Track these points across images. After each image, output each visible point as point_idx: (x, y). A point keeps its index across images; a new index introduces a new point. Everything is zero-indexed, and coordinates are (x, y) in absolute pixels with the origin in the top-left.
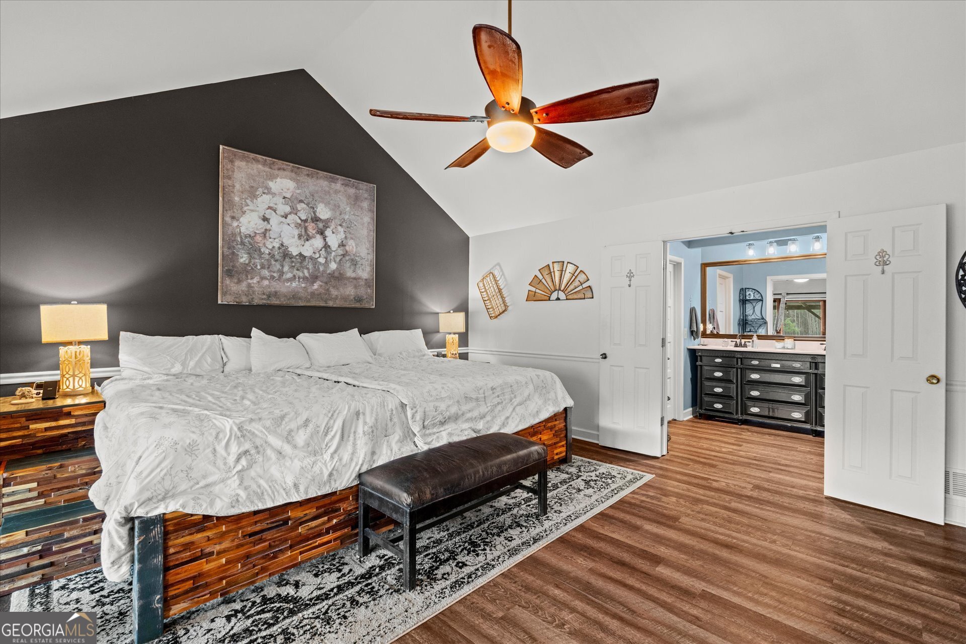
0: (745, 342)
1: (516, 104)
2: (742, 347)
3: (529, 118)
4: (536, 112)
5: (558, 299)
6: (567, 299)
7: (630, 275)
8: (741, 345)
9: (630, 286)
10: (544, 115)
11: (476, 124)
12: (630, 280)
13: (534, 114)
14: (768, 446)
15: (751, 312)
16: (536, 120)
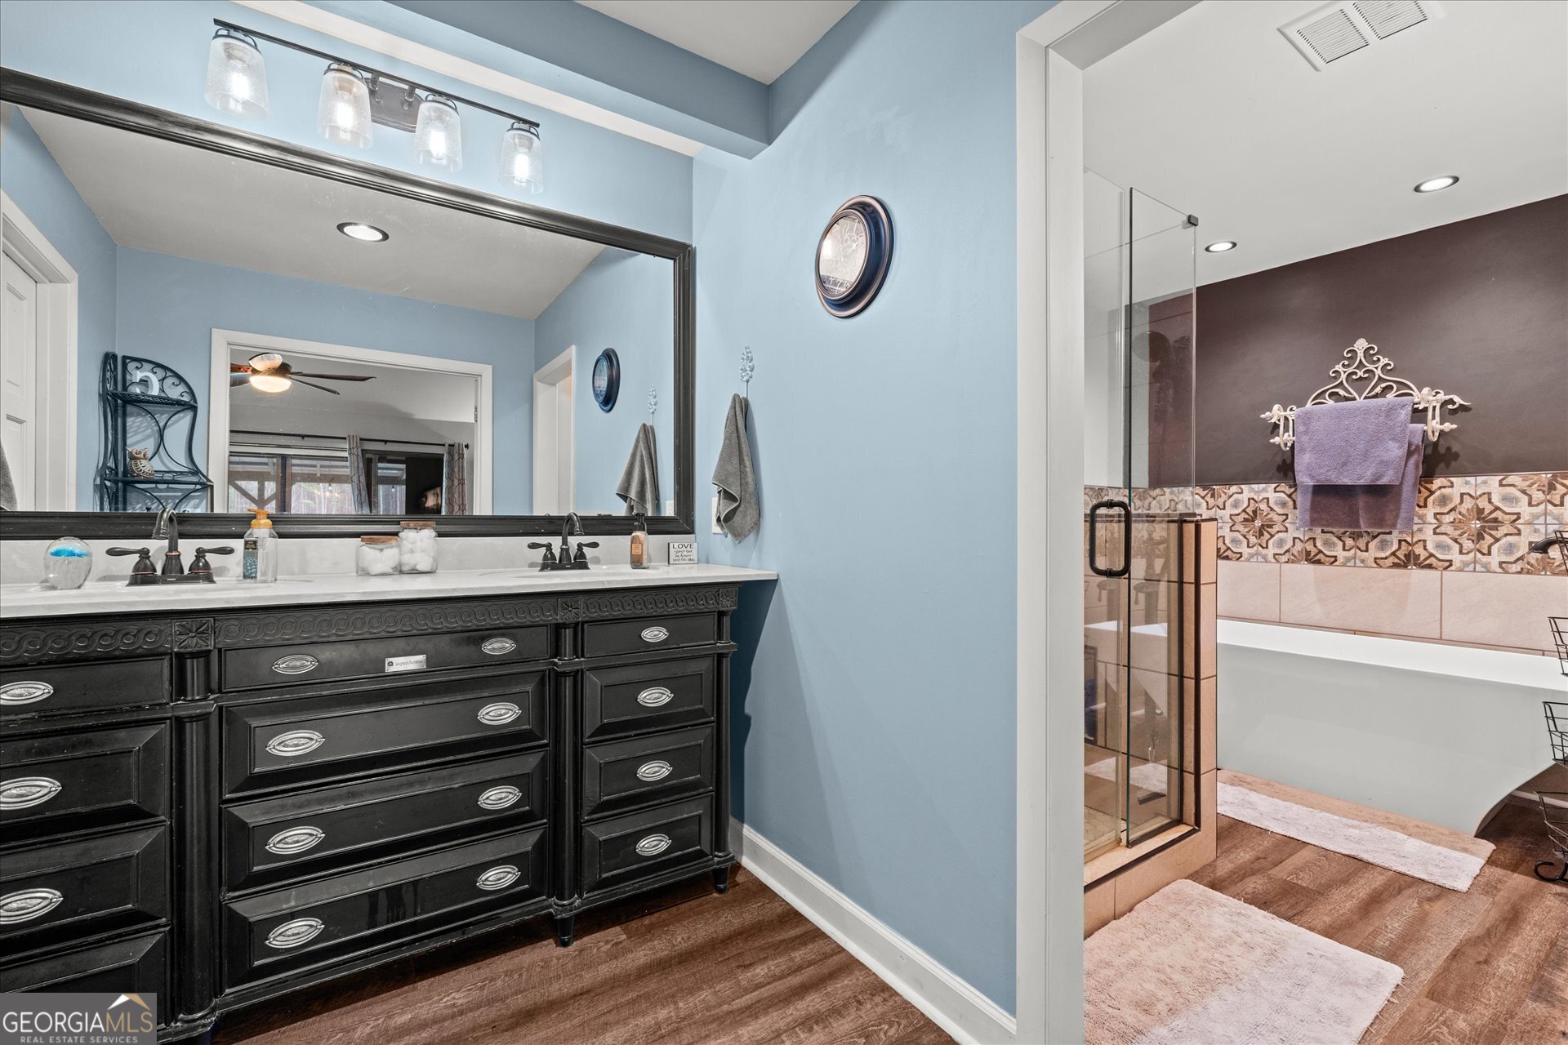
0: (200, 553)
2: (182, 579)
8: (173, 571)
15: (149, 446)
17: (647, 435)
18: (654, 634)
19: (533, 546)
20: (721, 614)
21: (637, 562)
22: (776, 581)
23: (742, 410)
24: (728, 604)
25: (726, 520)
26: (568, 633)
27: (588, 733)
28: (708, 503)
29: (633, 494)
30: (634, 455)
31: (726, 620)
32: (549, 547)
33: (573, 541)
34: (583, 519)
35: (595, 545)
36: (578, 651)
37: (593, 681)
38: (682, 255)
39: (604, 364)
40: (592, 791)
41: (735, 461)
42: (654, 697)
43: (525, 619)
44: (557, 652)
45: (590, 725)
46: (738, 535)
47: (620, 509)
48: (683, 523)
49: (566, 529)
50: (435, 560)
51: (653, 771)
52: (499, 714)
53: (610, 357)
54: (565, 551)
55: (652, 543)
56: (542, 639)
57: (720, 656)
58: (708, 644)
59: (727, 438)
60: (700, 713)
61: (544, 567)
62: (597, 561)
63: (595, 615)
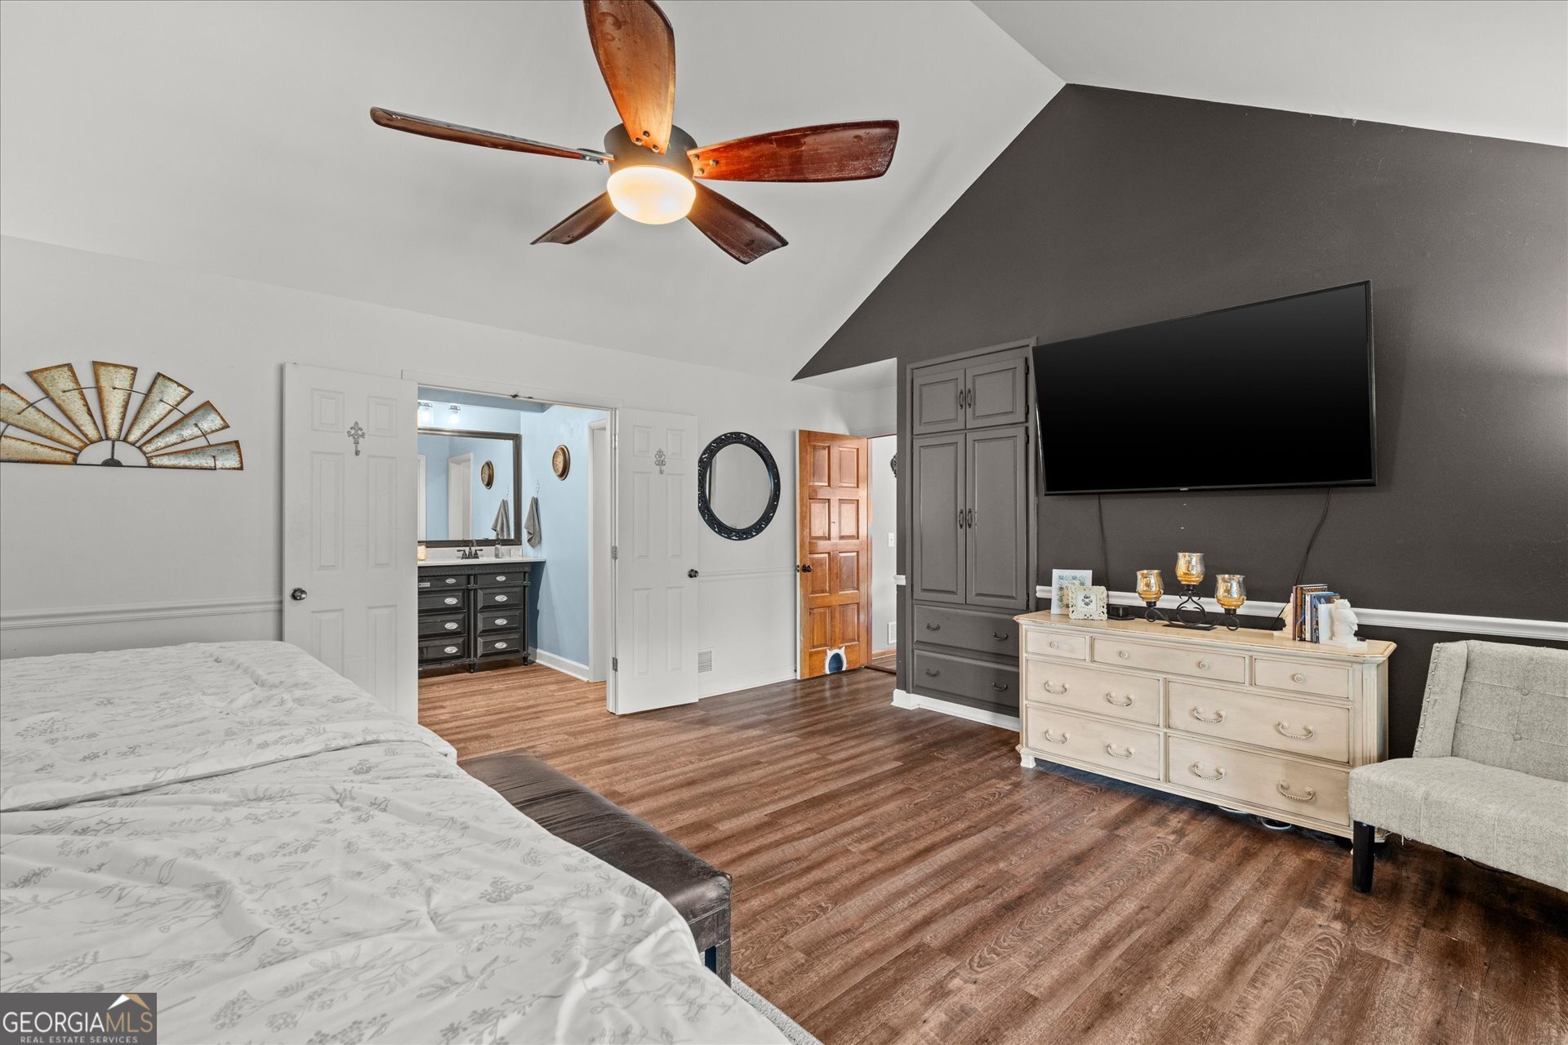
1: (662, 137)
3: (686, 167)
4: (698, 156)
5: (112, 463)
6: (150, 466)
7: (356, 433)
9: (357, 453)
10: (711, 162)
11: (587, 165)
12: (356, 443)
13: (693, 160)
14: (458, 698)
16: (697, 173)
17: (505, 504)
18: (501, 578)
19: (459, 551)
20: (525, 573)
21: (497, 556)
22: (545, 562)
23: (535, 502)
24: (527, 569)
25: (529, 541)
26: (472, 577)
27: (479, 608)
28: (525, 536)
29: (498, 529)
30: (499, 513)
31: (527, 575)
32: (464, 551)
33: (473, 549)
34: (476, 541)
35: (482, 550)
36: (475, 583)
37: (480, 593)
38: (516, 438)
39: (486, 468)
40: (480, 627)
41: (532, 521)
42: (501, 598)
43: (459, 573)
44: (469, 583)
45: (480, 606)
46: (533, 546)
47: (492, 536)
48: (517, 541)
49: (471, 545)
50: (426, 556)
51: (501, 622)
52: (451, 601)
53: (489, 465)
54: (470, 553)
55: (503, 549)
56: (464, 579)
57: (525, 587)
58: (519, 582)
59: (529, 513)
60: (518, 605)
61: (463, 558)
62: (482, 556)
63: (481, 572)
